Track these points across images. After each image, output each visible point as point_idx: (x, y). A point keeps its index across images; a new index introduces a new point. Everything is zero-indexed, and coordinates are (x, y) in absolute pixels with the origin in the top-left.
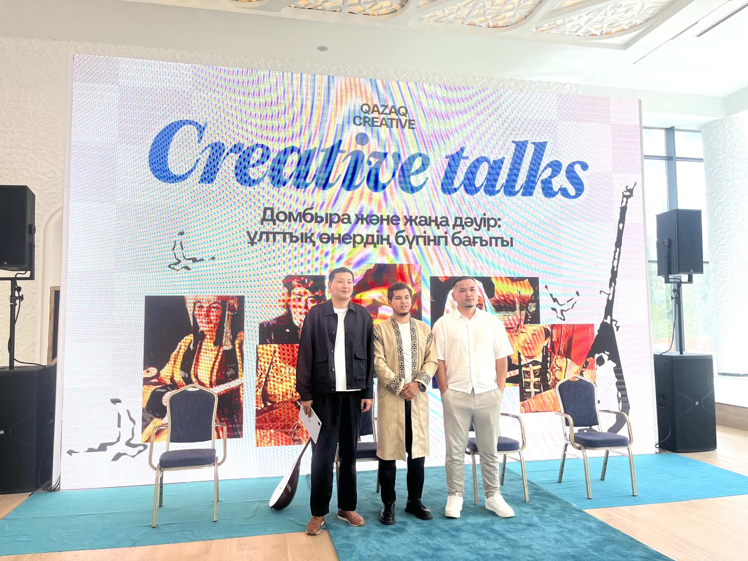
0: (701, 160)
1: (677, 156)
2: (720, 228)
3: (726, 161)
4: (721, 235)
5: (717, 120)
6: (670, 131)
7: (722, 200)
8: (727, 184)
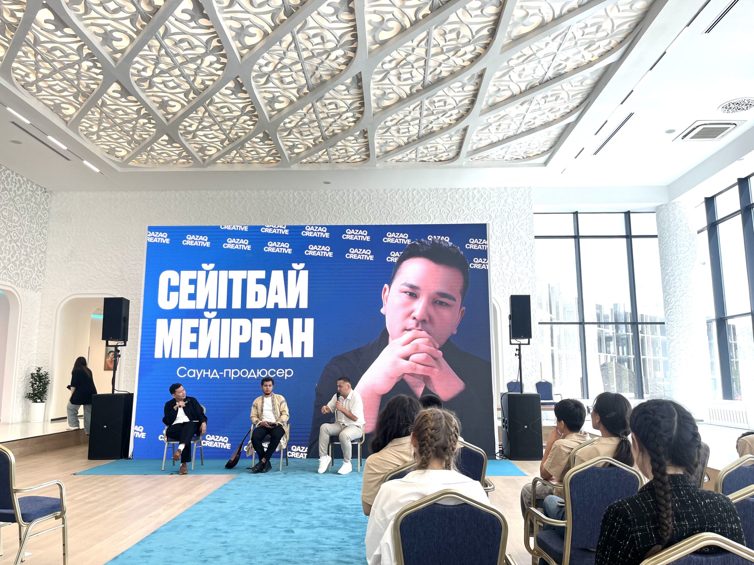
0: (656, 236)
1: (633, 234)
2: (668, 295)
3: (671, 238)
4: (669, 301)
5: (663, 205)
6: (627, 214)
7: (669, 271)
8: (672, 257)
